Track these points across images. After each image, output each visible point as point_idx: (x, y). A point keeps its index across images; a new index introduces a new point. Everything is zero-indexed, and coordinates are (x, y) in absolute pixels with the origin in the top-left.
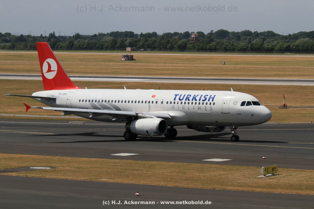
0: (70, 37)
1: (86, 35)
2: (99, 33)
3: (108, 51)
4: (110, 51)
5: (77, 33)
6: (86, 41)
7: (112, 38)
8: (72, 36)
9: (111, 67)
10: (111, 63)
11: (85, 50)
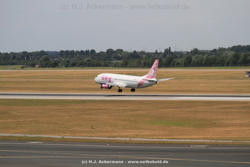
0: (188, 53)
1: (205, 50)
2: (219, 48)
3: (229, 67)
4: (232, 67)
5: (195, 48)
6: (205, 57)
7: (234, 52)
8: (189, 51)
9: (234, 85)
10: (234, 81)
11: (204, 66)
